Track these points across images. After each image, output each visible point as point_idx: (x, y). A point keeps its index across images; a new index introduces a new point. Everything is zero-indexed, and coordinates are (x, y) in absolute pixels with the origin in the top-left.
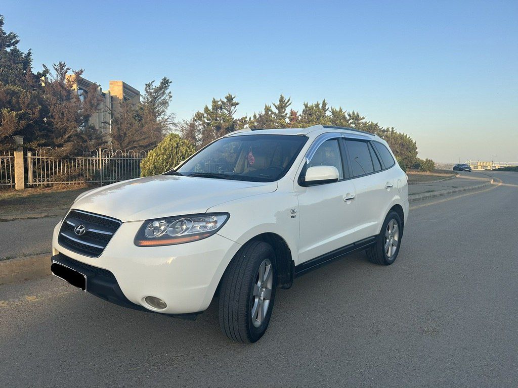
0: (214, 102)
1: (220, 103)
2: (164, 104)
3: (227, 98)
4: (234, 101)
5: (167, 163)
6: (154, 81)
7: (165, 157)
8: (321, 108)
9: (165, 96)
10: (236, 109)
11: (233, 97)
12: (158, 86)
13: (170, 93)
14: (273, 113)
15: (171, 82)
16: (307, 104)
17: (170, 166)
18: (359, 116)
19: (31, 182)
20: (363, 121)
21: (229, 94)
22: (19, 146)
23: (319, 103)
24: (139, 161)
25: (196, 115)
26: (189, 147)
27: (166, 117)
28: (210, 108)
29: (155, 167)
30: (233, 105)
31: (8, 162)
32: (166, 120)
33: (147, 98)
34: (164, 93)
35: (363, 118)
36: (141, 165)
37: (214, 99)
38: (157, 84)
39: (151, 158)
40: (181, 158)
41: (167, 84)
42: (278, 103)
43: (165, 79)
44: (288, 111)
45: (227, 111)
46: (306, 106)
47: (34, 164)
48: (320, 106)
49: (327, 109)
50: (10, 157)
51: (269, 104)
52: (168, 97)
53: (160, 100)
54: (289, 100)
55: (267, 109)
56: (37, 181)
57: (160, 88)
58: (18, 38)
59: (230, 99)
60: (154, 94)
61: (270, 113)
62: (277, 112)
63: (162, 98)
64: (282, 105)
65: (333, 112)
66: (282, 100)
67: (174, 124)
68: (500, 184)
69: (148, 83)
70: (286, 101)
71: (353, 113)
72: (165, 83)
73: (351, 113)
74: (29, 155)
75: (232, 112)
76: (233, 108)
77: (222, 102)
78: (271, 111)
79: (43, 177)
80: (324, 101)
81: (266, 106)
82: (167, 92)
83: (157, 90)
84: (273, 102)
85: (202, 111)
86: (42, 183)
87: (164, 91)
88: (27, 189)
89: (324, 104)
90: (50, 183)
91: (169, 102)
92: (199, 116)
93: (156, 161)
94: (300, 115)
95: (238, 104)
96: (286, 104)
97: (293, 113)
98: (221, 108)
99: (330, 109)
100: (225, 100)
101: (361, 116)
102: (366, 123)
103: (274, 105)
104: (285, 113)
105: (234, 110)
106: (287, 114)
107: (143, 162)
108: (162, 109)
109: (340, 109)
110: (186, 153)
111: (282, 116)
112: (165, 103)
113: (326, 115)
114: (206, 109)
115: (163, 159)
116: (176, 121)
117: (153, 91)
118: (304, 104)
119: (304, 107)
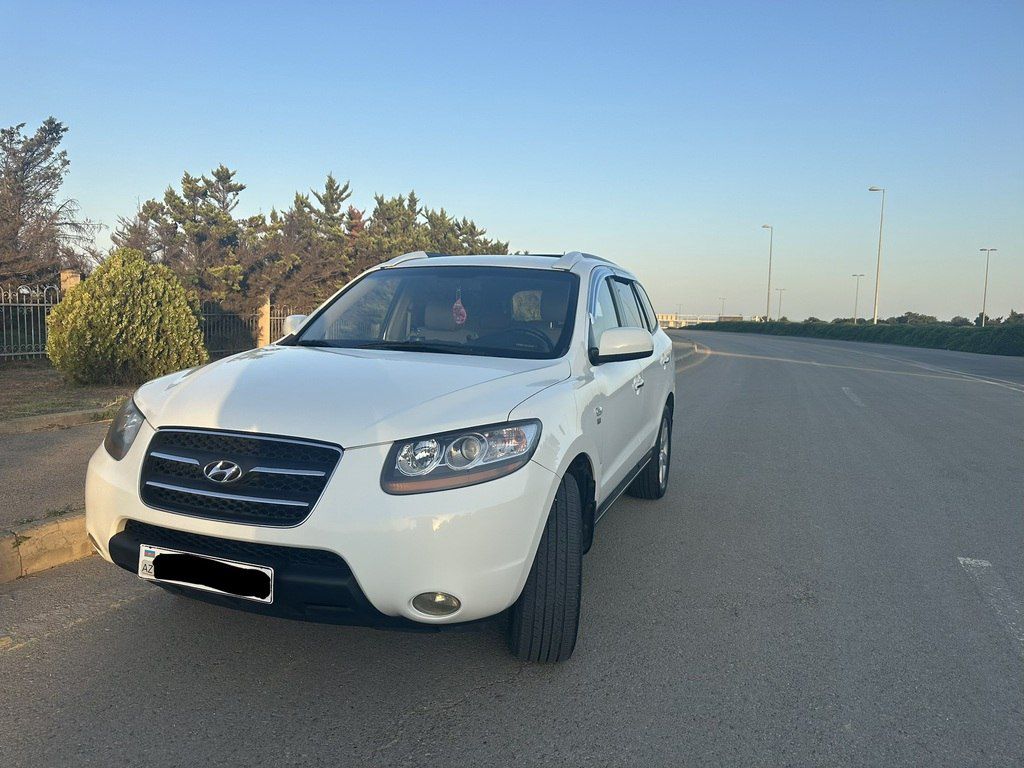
0: (187, 180)
1: (201, 184)
2: (48, 178)
3: (217, 174)
4: (234, 181)
5: (120, 315)
6: (22, 125)
7: (115, 301)
8: (407, 208)
9: (50, 159)
10: (237, 198)
11: (231, 172)
12: (31, 136)
13: (64, 153)
14: (312, 210)
15: (65, 130)
16: (382, 197)
17: (129, 322)
18: (474, 228)
20: (481, 237)
21: (222, 167)
23: (403, 197)
24: (44, 312)
25: (144, 207)
26: (168, 280)
27: (54, 209)
28: (180, 192)
29: (90, 325)
30: (230, 189)
32: (55, 216)
33: (6, 162)
34: (48, 153)
35: (482, 233)
36: (48, 319)
37: (187, 174)
38: (30, 132)
39: (78, 303)
40: (155, 304)
41: (57, 133)
42: (323, 192)
43: (51, 122)
44: (344, 208)
45: (219, 201)
46: (380, 202)
48: (406, 203)
49: (418, 210)
51: (304, 192)
52: (59, 162)
53: (37, 170)
54: (346, 188)
55: (301, 202)
57: (40, 142)
59: (224, 176)
60: (23, 155)
61: (307, 210)
62: (322, 209)
63: (44, 165)
64: (333, 196)
65: (431, 218)
66: (331, 185)
67: (74, 225)
68: (709, 352)
69: (7, 128)
70: (341, 188)
71: (465, 221)
72: (52, 131)
73: (460, 221)
75: (228, 205)
76: (230, 195)
77: (207, 182)
78: (309, 206)
80: (412, 195)
81: (297, 196)
82: (57, 150)
83: (30, 147)
84: (313, 190)
85: (160, 199)
87: (48, 150)
89: (413, 201)
91: (63, 175)
92: (151, 210)
93: (91, 310)
94: (370, 219)
95: (242, 188)
96: (342, 193)
97: (353, 215)
98: (204, 195)
99: (423, 212)
100: (213, 179)
101: (479, 229)
102: (485, 240)
103: (316, 194)
104: (341, 212)
105: (235, 201)
106: (343, 215)
107: (53, 313)
108: (43, 190)
109: (442, 212)
110: (164, 293)
111: (333, 219)
112: (52, 177)
113: (417, 221)
114: (170, 196)
115: (110, 307)
116: (79, 218)
117: (21, 146)
118: (376, 198)
119: (375, 204)
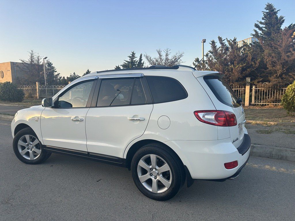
19: (253, 102)
22: (248, 83)
31: (242, 91)
47: (256, 92)
50: (243, 89)
56: (257, 102)
58: (284, 19)
74: (254, 87)
79: (261, 100)
86: (259, 103)
88: (250, 106)
90: (264, 103)
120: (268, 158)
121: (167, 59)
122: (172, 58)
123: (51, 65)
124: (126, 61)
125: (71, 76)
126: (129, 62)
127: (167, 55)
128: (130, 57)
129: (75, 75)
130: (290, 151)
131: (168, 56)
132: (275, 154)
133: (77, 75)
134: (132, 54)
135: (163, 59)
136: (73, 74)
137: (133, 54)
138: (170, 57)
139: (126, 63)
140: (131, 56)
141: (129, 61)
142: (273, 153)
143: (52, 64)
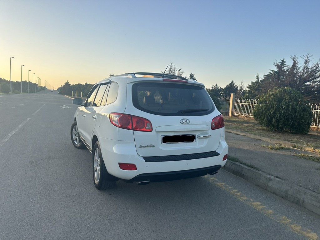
120: (283, 197)
121: (306, 67)
122: (313, 66)
123: (192, 77)
124: (272, 71)
125: (213, 87)
126: (275, 72)
127: (306, 62)
128: (277, 65)
129: (217, 86)
130: (311, 195)
131: (308, 64)
132: (291, 195)
133: (219, 87)
134: (281, 62)
135: (299, 67)
136: (215, 86)
137: (283, 62)
138: (310, 65)
139: (272, 72)
140: (280, 64)
141: (276, 70)
142: (290, 193)
143: (194, 76)
